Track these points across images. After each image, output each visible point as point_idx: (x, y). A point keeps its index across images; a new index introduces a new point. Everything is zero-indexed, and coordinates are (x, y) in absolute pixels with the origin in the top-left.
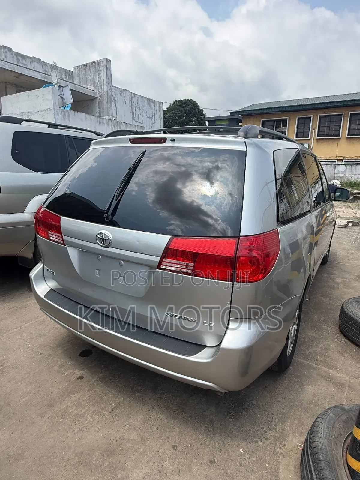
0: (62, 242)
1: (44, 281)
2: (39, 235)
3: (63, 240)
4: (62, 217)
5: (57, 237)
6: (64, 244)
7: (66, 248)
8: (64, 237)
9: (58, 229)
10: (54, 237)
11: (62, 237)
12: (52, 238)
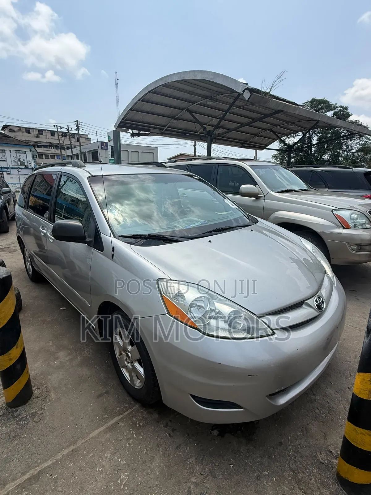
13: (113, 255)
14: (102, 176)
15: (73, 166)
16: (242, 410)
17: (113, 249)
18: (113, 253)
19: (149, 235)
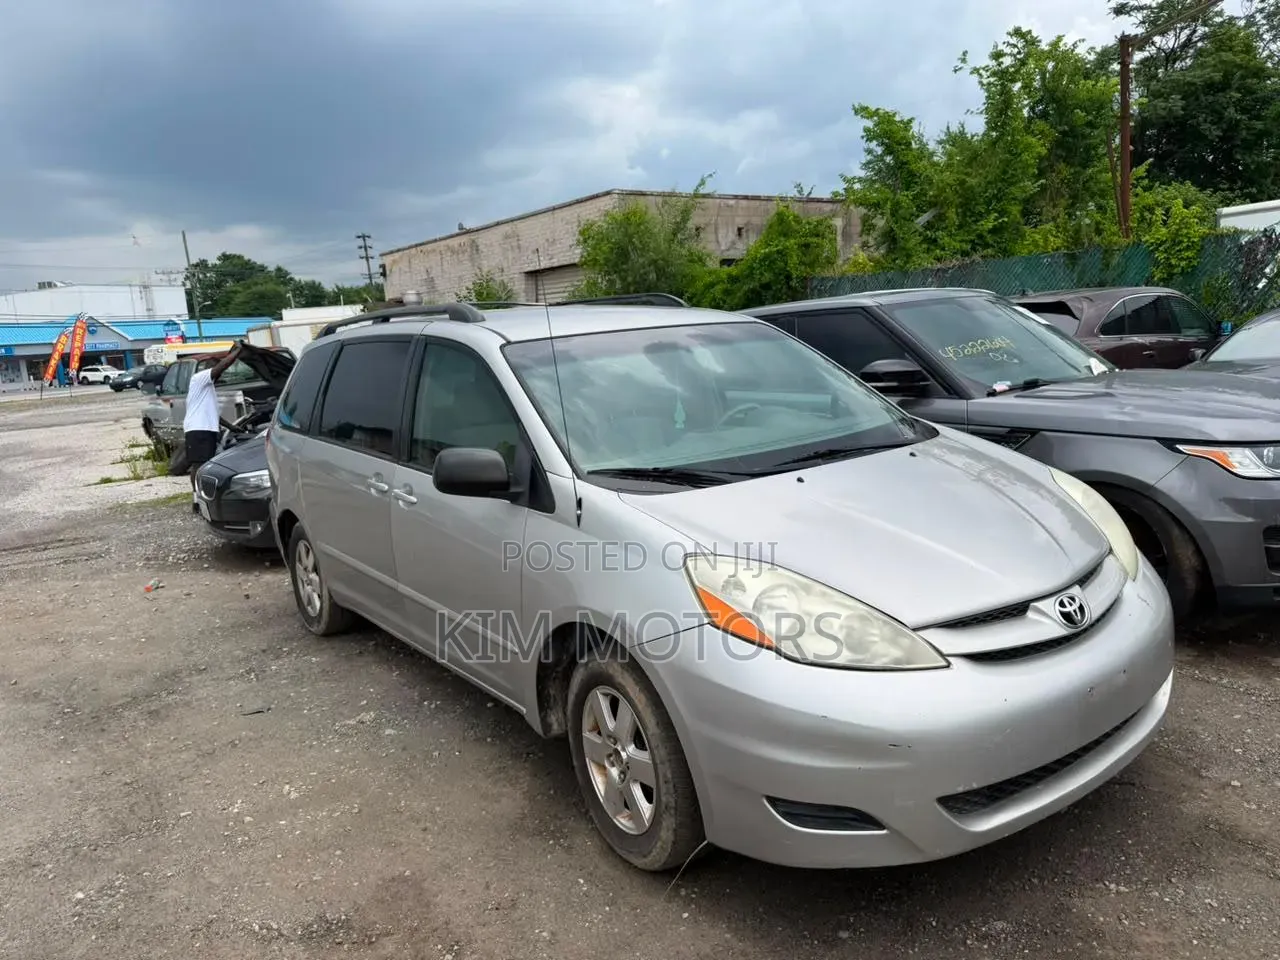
13: (579, 518)
14: (551, 338)
15: (451, 319)
16: (884, 832)
17: (579, 503)
18: (579, 512)
19: (655, 470)
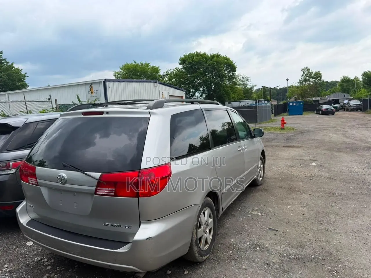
0: (36, 184)
1: (27, 213)
2: (22, 181)
3: (37, 182)
4: (36, 167)
5: (34, 181)
6: (38, 185)
7: (40, 188)
8: (38, 181)
9: (34, 176)
10: (32, 181)
11: (37, 181)
12: (31, 182)
